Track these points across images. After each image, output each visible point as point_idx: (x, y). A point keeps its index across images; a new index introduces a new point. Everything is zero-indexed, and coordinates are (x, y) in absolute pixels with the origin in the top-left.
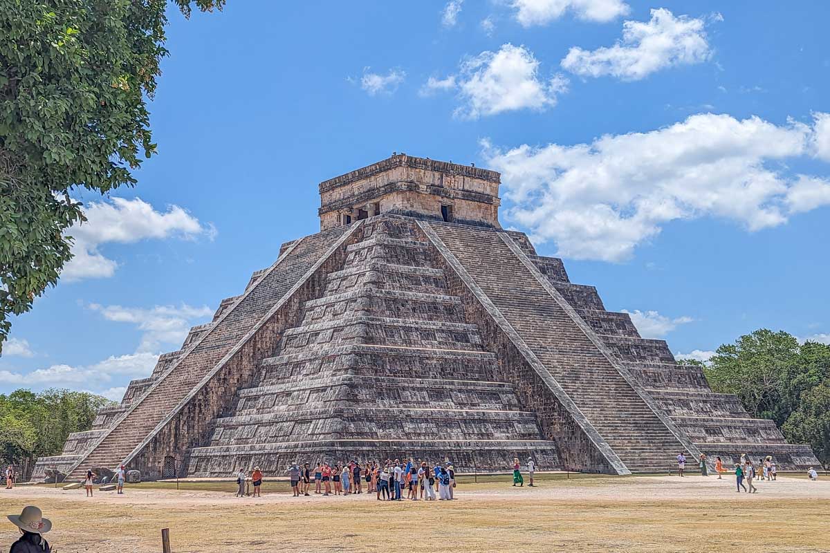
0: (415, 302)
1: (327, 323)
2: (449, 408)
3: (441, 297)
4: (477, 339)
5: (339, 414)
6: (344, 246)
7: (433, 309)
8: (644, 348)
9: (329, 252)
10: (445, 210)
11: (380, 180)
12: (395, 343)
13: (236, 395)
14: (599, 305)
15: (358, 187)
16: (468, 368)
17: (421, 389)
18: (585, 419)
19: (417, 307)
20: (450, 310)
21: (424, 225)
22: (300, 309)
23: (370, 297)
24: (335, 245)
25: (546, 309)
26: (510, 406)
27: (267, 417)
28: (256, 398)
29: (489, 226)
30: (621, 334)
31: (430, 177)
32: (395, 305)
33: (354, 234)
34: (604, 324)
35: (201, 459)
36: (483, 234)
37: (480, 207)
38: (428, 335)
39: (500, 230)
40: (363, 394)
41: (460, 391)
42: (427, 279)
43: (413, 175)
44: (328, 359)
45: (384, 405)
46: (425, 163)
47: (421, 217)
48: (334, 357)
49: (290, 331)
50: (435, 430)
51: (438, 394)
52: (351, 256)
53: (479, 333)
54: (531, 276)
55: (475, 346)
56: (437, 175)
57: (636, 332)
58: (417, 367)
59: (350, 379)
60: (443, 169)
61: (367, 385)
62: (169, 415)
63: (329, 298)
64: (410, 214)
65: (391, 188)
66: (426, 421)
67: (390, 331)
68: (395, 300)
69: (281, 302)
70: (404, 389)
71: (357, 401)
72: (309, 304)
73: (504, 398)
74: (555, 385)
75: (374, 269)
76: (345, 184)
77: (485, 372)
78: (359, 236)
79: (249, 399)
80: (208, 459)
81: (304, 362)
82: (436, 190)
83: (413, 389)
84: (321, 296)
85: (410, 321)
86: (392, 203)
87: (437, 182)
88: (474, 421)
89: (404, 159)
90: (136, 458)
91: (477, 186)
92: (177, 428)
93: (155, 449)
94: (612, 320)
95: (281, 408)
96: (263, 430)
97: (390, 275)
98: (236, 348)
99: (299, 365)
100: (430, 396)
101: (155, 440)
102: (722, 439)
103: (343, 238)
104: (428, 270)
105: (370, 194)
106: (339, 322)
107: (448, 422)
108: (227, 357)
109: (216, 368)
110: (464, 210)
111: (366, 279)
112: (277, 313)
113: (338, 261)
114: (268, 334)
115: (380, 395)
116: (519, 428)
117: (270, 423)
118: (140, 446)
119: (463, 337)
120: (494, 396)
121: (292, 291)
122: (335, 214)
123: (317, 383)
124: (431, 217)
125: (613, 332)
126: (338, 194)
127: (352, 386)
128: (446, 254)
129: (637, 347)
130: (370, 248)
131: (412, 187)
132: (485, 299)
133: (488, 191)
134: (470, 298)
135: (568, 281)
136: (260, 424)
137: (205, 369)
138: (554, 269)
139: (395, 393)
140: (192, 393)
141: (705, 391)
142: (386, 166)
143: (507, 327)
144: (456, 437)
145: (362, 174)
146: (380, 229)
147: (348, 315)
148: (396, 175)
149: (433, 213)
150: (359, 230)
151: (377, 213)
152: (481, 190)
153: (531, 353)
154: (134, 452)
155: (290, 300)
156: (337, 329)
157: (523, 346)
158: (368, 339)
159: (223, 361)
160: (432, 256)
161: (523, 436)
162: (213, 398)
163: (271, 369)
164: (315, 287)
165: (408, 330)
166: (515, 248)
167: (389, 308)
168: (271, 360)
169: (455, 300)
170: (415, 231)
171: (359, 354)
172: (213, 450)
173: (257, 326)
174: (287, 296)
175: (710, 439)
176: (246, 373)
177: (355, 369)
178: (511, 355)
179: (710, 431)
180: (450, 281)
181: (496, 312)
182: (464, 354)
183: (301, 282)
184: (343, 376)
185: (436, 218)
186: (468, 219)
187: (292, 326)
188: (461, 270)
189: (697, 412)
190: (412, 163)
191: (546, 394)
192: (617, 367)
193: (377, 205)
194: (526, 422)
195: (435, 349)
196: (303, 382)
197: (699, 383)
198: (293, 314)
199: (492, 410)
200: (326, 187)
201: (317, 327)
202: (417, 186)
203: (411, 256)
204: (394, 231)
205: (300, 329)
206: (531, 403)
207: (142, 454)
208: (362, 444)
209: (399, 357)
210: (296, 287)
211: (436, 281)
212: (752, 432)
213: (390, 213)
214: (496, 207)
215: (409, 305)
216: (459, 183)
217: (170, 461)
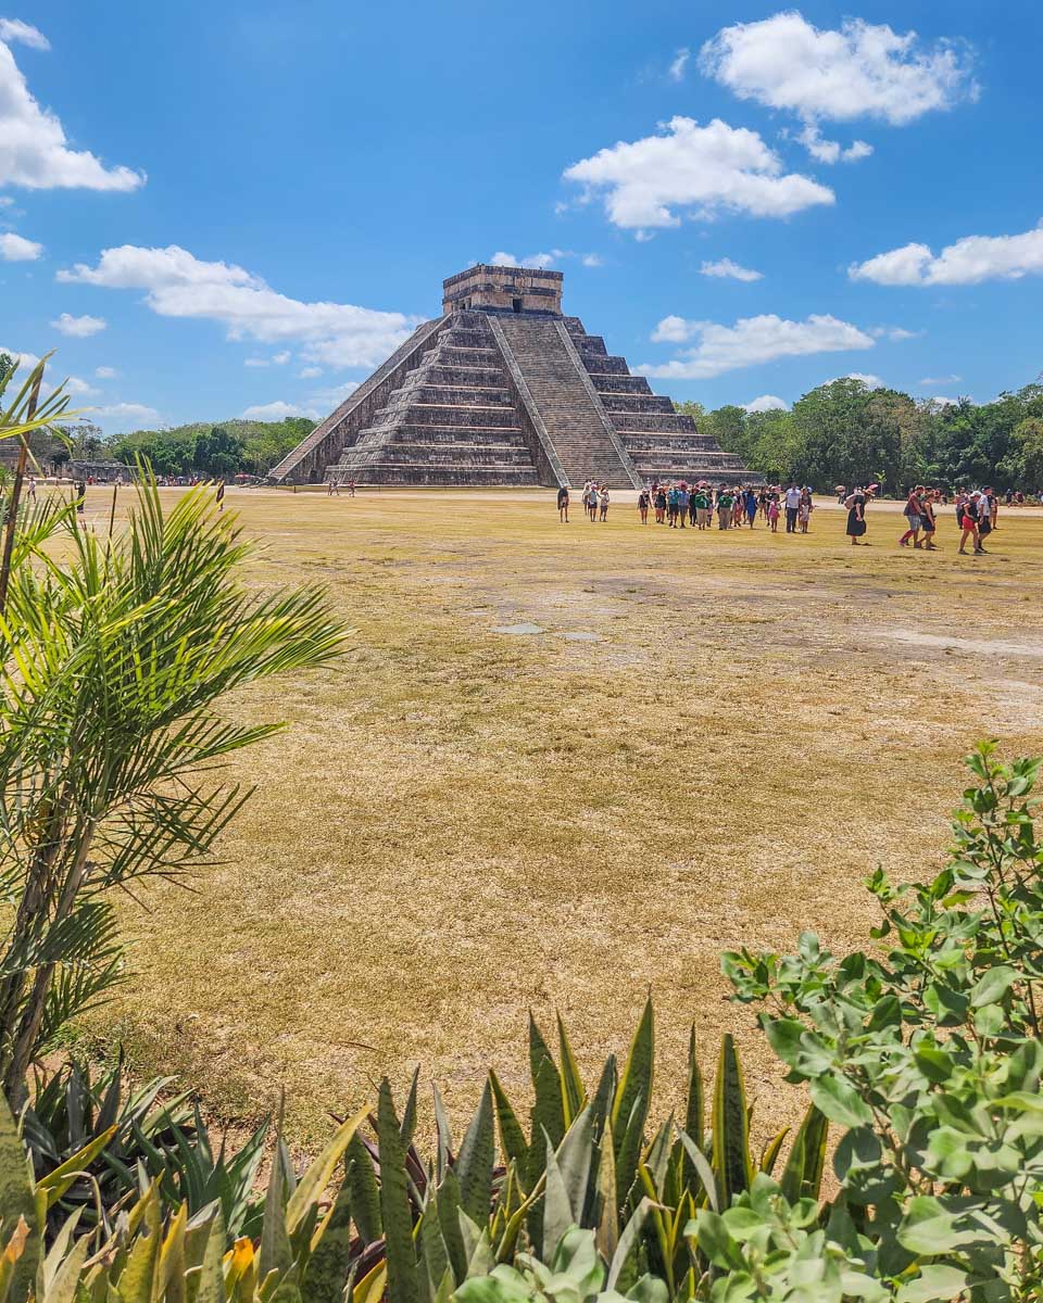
0: (466, 374)
1: (409, 388)
2: (468, 445)
3: (489, 369)
4: (507, 400)
6: (437, 333)
7: (480, 378)
8: (648, 403)
9: (427, 337)
10: (517, 305)
11: (471, 283)
12: (443, 403)
13: (356, 433)
14: (625, 371)
15: (461, 285)
16: (493, 419)
17: (451, 433)
19: (467, 378)
20: (493, 379)
21: (492, 317)
22: (403, 377)
23: (432, 372)
24: (432, 332)
25: (563, 377)
26: (516, 444)
27: (362, 448)
28: (364, 436)
29: (553, 314)
30: (634, 394)
31: (505, 280)
32: (450, 376)
33: (444, 324)
34: (620, 386)
36: (540, 320)
37: (544, 299)
38: (468, 397)
39: (559, 316)
40: (407, 437)
41: (479, 434)
42: (482, 357)
43: (490, 279)
44: (398, 413)
45: (422, 444)
46: (500, 270)
47: (491, 310)
48: (401, 412)
49: (392, 392)
50: (450, 459)
51: (463, 436)
52: (438, 340)
53: (508, 395)
54: (565, 352)
55: (503, 404)
56: (510, 278)
57: (649, 390)
58: (453, 419)
59: (400, 427)
60: (514, 273)
61: (412, 430)
62: (314, 446)
63: (417, 370)
64: (485, 308)
65: (475, 290)
66: (446, 453)
67: (440, 395)
68: (450, 374)
69: (390, 372)
70: (438, 433)
71: (402, 441)
72: (408, 373)
73: (513, 439)
74: (543, 432)
75: (444, 351)
76: (454, 283)
77: (504, 420)
78: (448, 324)
79: (361, 436)
81: (389, 414)
82: (508, 289)
83: (445, 433)
84: (415, 367)
85: (458, 388)
86: (477, 299)
87: (510, 283)
88: (482, 454)
89: (483, 268)
90: (291, 471)
91: (543, 283)
92: (318, 452)
93: (304, 466)
94: (630, 382)
95: (370, 444)
96: (357, 456)
97: (454, 355)
98: (359, 403)
99: (387, 415)
100: (456, 438)
101: (305, 460)
103: (438, 326)
104: (487, 350)
105: (466, 292)
106: (415, 387)
107: (461, 455)
108: (353, 409)
109: (345, 416)
110: (532, 303)
111: (437, 358)
112: (386, 380)
113: (430, 343)
114: (380, 393)
115: (420, 437)
116: (515, 458)
117: (362, 452)
118: (295, 464)
119: (496, 398)
120: (505, 437)
121: (399, 364)
122: (450, 305)
123: (388, 429)
124: (503, 310)
125: (626, 391)
126: (453, 289)
127: (401, 431)
128: (500, 339)
129: (643, 402)
130: (448, 335)
131: (489, 288)
132: (516, 371)
133: (553, 287)
134: (506, 371)
135: (605, 353)
136: (358, 452)
138: (594, 345)
139: (430, 435)
140: (329, 432)
141: (691, 434)
142: (474, 272)
143: (524, 392)
144: (467, 465)
145: (463, 277)
147: (419, 384)
148: (478, 280)
149: (506, 306)
150: (449, 320)
152: (547, 287)
153: (535, 409)
154: (292, 467)
155: (396, 371)
156: (411, 393)
157: (532, 405)
158: (423, 400)
159: (350, 411)
160: (491, 340)
161: (518, 464)
162: (342, 435)
163: (377, 417)
165: (453, 394)
166: (564, 330)
167: (445, 379)
168: (379, 412)
169: (498, 371)
170: (484, 322)
171: (413, 410)
172: (335, 468)
173: (374, 388)
174: (395, 368)
176: (364, 419)
177: (408, 420)
178: (523, 411)
179: (675, 462)
180: (497, 359)
181: (521, 381)
182: (491, 410)
183: (405, 358)
184: (399, 424)
185: (508, 310)
186: (534, 308)
187: (397, 388)
188: (506, 350)
189: (674, 448)
190: (490, 271)
191: (535, 436)
192: (603, 418)
193: (470, 300)
194: (522, 455)
195: (470, 406)
196: (385, 427)
197: (687, 428)
198: (397, 380)
199: (501, 447)
200: (448, 284)
201: (404, 390)
202: (493, 287)
203: (475, 340)
204: (467, 322)
205: (397, 391)
206: (528, 442)
207: (296, 468)
208: (393, 467)
209: (442, 412)
210: (402, 361)
211: (490, 359)
212: (715, 462)
213: (475, 308)
214: (559, 299)
215: (462, 376)
216: (529, 282)
217: (314, 473)
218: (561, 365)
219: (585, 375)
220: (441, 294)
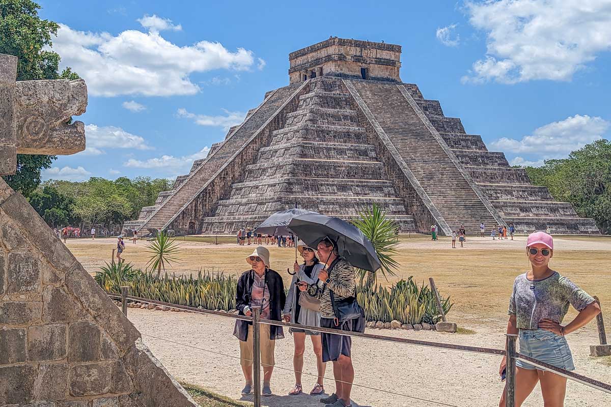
0: (336, 132)
1: (283, 145)
2: (350, 196)
3: (354, 128)
4: (373, 154)
5: (279, 200)
6: (298, 96)
7: (347, 136)
8: (488, 158)
9: (288, 100)
10: (364, 72)
11: (323, 53)
12: (320, 158)
13: (231, 187)
14: (462, 130)
15: (311, 57)
16: (364, 172)
17: (333, 185)
18: (432, 202)
19: (337, 135)
20: (358, 136)
21: (347, 83)
22: (270, 136)
23: (307, 130)
24: (293, 96)
25: (420, 134)
26: (389, 195)
27: (244, 200)
28: (241, 189)
29: (393, 81)
30: (474, 150)
31: (354, 51)
32: (322, 134)
33: (304, 89)
34: (462, 142)
35: (209, 224)
36: (387, 86)
37: (387, 69)
38: (341, 152)
39: (400, 83)
40: (296, 188)
41: (357, 186)
42: (345, 117)
43: (342, 50)
44: (279, 167)
45: (310, 195)
46: (350, 42)
47: (346, 77)
48: (283, 166)
49: (262, 149)
50: (338, 209)
51: (343, 188)
52: (301, 103)
53: (375, 150)
54: (414, 113)
55: (372, 158)
56: (358, 49)
57: (484, 147)
58: (332, 172)
59: (289, 180)
60: (362, 45)
61: (299, 183)
62: (192, 199)
63: (286, 129)
64: (340, 75)
65: (329, 58)
66: (333, 204)
67: (317, 150)
68: (322, 131)
69: (258, 131)
70: (322, 185)
71: (292, 193)
72: (275, 132)
73: (386, 190)
74: (416, 182)
75: (311, 112)
76: (303, 55)
77: (376, 174)
78: (307, 89)
79: (237, 189)
80: (212, 224)
81: (267, 168)
82: (358, 59)
83: (328, 185)
84: (283, 127)
85: (331, 144)
86: (330, 68)
87: (358, 54)
88: (363, 204)
89: (337, 40)
90: (172, 224)
91: (385, 55)
92: (196, 206)
93: (183, 218)
94: (468, 140)
95: (253, 196)
96: (242, 208)
97: (322, 116)
98: (231, 159)
99: (264, 170)
100: (338, 189)
101: (183, 213)
102: (531, 215)
103: (298, 91)
104: (348, 111)
105: (317, 61)
106: (288, 145)
107: (346, 205)
108: (226, 165)
109: (219, 171)
111: (307, 118)
112: (255, 138)
113: (294, 105)
114: (250, 151)
115: (307, 188)
116: (392, 208)
117: (246, 204)
118: (175, 216)
119: (365, 153)
120: (379, 189)
121: (265, 125)
122: (298, 74)
123: (272, 182)
124: (354, 76)
125: (468, 147)
126: (300, 61)
127: (290, 184)
128: (359, 101)
129: (482, 157)
130: (311, 98)
131: (342, 58)
132: (380, 129)
133: (393, 58)
134: (370, 129)
135: (443, 115)
136: (240, 204)
137: (214, 171)
138: (433, 108)
139: (315, 187)
140: (205, 186)
141: (527, 185)
142: (326, 45)
143: (391, 147)
145: (313, 49)
146: (319, 86)
147: (294, 141)
148: (332, 50)
149: (356, 74)
150: (307, 86)
151: (321, 74)
152: (388, 57)
153: (404, 163)
154: (171, 220)
155: (263, 130)
156: (287, 149)
157: (399, 159)
158: (303, 155)
159: (223, 167)
160: (350, 102)
161: (395, 213)
162: (217, 189)
163: (251, 172)
164: (279, 121)
165: (328, 149)
166: (407, 95)
167: (318, 136)
168: (250, 167)
169: (362, 130)
170: (341, 87)
171: (296, 164)
172: (215, 219)
173: (244, 146)
174: (262, 128)
175: (522, 214)
176: (237, 174)
177: (293, 173)
178: (392, 164)
179: (522, 210)
180: (360, 118)
181: (386, 138)
182: (363, 164)
183: (271, 119)
184: (286, 177)
185: (357, 77)
186: (379, 76)
187: (265, 146)
188: (367, 111)
189: (517, 198)
190: (342, 43)
191: (409, 188)
192: (461, 171)
193: (321, 69)
194: (397, 204)
195: (345, 161)
196: (266, 180)
197: (523, 179)
198: (265, 139)
199: (377, 197)
200: (294, 56)
201: (276, 147)
202: (345, 57)
203: (336, 102)
204: (327, 87)
205: (268, 148)
206: (402, 193)
207: (176, 220)
209: (321, 166)
210: (268, 121)
211: (352, 119)
212: (554, 210)
213: (328, 74)
214: (398, 68)
215: (332, 134)
216: (373, 54)
217: (192, 225)
218: (414, 124)
219: (436, 134)
220: (288, 65)
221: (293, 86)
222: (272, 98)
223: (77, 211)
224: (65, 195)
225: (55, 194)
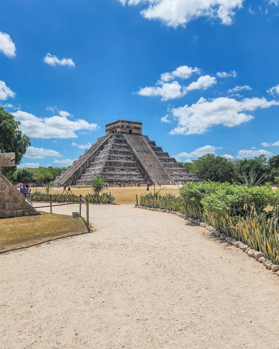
0: (120, 151)
1: (103, 156)
2: (124, 173)
3: (126, 150)
4: (133, 159)
5: (101, 174)
6: (108, 139)
7: (124, 153)
8: (170, 160)
9: (105, 141)
10: (130, 131)
11: (116, 125)
12: (115, 160)
13: (85, 170)
14: (162, 151)
15: (112, 126)
16: (129, 165)
17: (119, 169)
18: (151, 174)
19: (121, 152)
20: (128, 153)
21: (124, 135)
22: (99, 153)
23: (110, 151)
24: (106, 139)
25: (148, 152)
26: (138, 172)
27: (90, 174)
28: (89, 170)
29: (140, 134)
30: (166, 157)
31: (127, 124)
32: (116, 152)
33: (110, 137)
34: (162, 155)
35: (78, 182)
36: (137, 136)
37: (138, 130)
38: (122, 158)
39: (142, 135)
40: (107, 170)
41: (127, 169)
42: (124, 146)
43: (123, 124)
44: (101, 163)
45: (111, 172)
46: (125, 121)
47: (124, 133)
48: (102, 163)
49: (96, 157)
50: (120, 177)
51: (122, 170)
52: (109, 142)
53: (133, 157)
54: (146, 145)
55: (132, 160)
57: (169, 156)
58: (119, 165)
59: (104, 167)
60: (129, 122)
61: (108, 168)
62: (72, 174)
63: (104, 151)
64: (122, 132)
65: (118, 127)
66: (119, 175)
67: (114, 157)
68: (116, 151)
69: (95, 151)
70: (115, 169)
71: (105, 171)
72: (100, 151)
73: (136, 170)
74: (146, 168)
75: (112, 145)
76: (110, 125)
77: (133, 165)
78: (111, 137)
79: (88, 170)
80: (79, 182)
81: (97, 163)
82: (128, 127)
83: (117, 169)
84: (103, 150)
85: (118, 155)
86: (119, 130)
87: (128, 125)
88: (129, 175)
89: (121, 121)
91: (137, 126)
92: (74, 176)
93: (69, 180)
94: (164, 154)
95: (93, 173)
96: (89, 177)
97: (116, 146)
98: (86, 161)
99: (97, 164)
100: (121, 170)
101: (70, 178)
102: (183, 178)
103: (108, 138)
104: (124, 145)
105: (115, 128)
106: (104, 156)
107: (123, 175)
108: (84, 162)
109: (82, 164)
110: (134, 131)
111: (111, 147)
112: (94, 153)
113: (106, 142)
114: (92, 158)
115: (110, 170)
116: (138, 176)
117: (90, 175)
118: (67, 179)
119: (130, 158)
120: (134, 170)
121: (97, 149)
122: (108, 132)
123: (99, 168)
124: (126, 133)
125: (164, 156)
126: (109, 127)
127: (104, 169)
128: (128, 141)
129: (168, 159)
130: (112, 140)
131: (123, 127)
132: (135, 151)
133: (140, 127)
134: (132, 150)
135: (156, 146)
136: (88, 175)
137: (80, 164)
138: (153, 143)
139: (113, 170)
140: (77, 169)
141: (182, 168)
142: (117, 122)
143: (138, 157)
144: (125, 178)
145: (113, 123)
146: (115, 136)
147: (106, 154)
148: (119, 124)
149: (127, 132)
150: (111, 136)
151: (116, 132)
152: (138, 127)
153: (142, 162)
154: (66, 181)
155: (96, 151)
156: (104, 157)
157: (141, 160)
158: (109, 159)
159: (83, 163)
160: (125, 141)
161: (139, 178)
162: (81, 170)
163: (92, 165)
164: (102, 148)
165: (118, 157)
166: (144, 139)
167: (114, 153)
168: (92, 163)
169: (129, 151)
170: (122, 136)
171: (107, 162)
172: (80, 180)
173: (90, 156)
174: (96, 150)
175: (180, 178)
176: (88, 165)
177: (106, 165)
178: (138, 162)
179: (180, 176)
180: (128, 147)
181: (137, 154)
182: (129, 162)
183: (99, 147)
184: (103, 166)
185: (128, 133)
186: (135, 133)
187: (97, 156)
188: (130, 144)
189: (179, 172)
190: (123, 121)
191: (144, 169)
192: (161, 164)
193: (116, 130)
194: (140, 175)
195: (123, 161)
196: (97, 167)
197: (181, 167)
198: (97, 154)
199: (134, 173)
200: (107, 126)
201: (101, 156)
203: (120, 141)
204: (118, 136)
205: (98, 157)
206: (142, 171)
207: (67, 181)
208: (105, 179)
209: (115, 163)
210: (98, 148)
211: (126, 147)
212: (190, 176)
213: (118, 132)
214: (141, 130)
215: (119, 152)
216: (133, 125)
217: (72, 182)
218: (146, 149)
219: (153, 152)
220: (105, 129)
221: (107, 136)
222: (100, 140)
223: (34, 178)
224: (30, 173)
225: (26, 172)
